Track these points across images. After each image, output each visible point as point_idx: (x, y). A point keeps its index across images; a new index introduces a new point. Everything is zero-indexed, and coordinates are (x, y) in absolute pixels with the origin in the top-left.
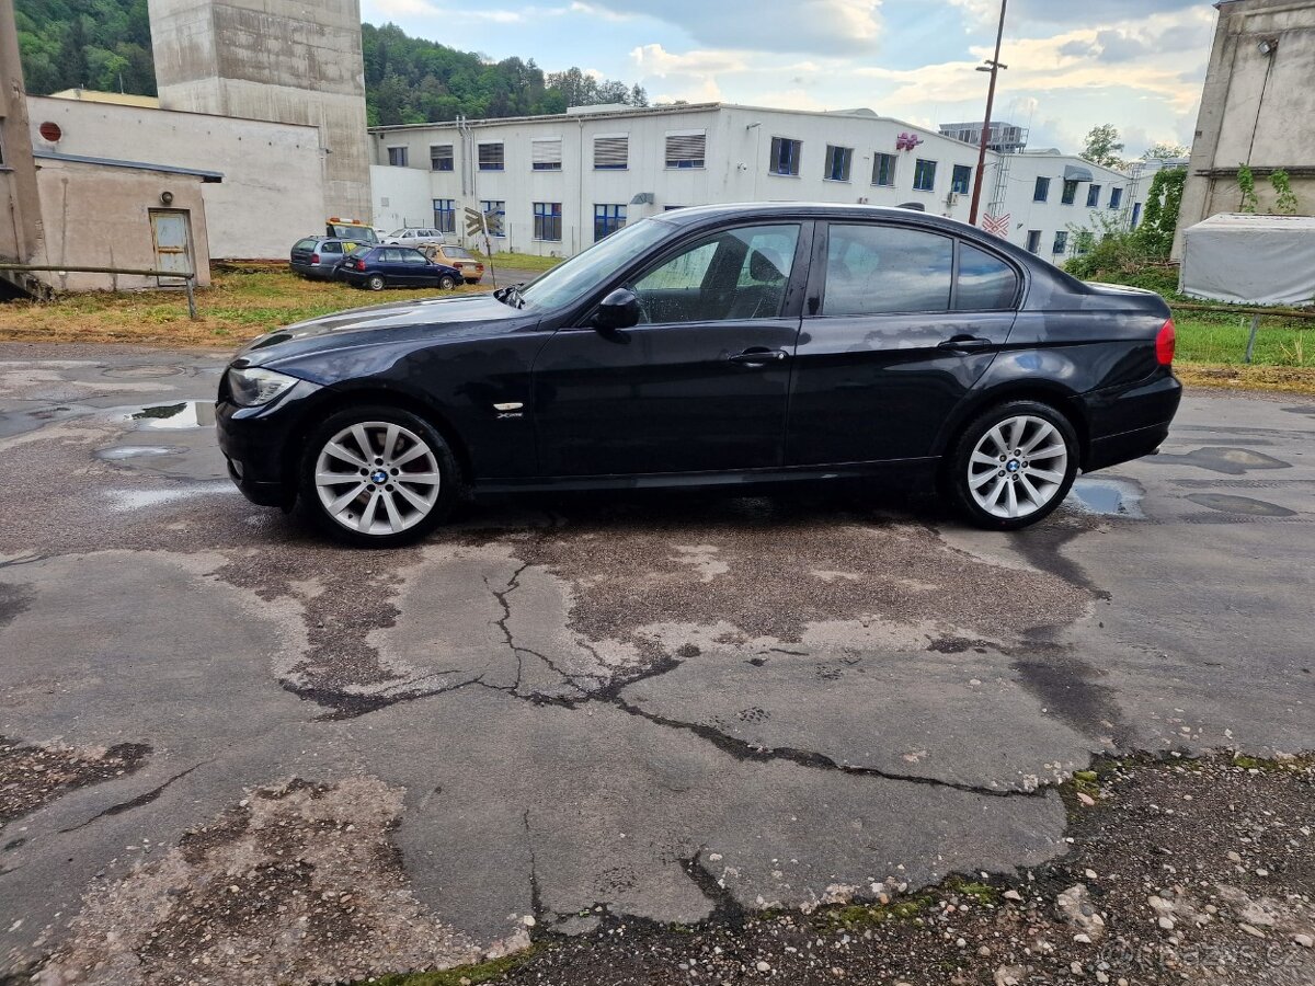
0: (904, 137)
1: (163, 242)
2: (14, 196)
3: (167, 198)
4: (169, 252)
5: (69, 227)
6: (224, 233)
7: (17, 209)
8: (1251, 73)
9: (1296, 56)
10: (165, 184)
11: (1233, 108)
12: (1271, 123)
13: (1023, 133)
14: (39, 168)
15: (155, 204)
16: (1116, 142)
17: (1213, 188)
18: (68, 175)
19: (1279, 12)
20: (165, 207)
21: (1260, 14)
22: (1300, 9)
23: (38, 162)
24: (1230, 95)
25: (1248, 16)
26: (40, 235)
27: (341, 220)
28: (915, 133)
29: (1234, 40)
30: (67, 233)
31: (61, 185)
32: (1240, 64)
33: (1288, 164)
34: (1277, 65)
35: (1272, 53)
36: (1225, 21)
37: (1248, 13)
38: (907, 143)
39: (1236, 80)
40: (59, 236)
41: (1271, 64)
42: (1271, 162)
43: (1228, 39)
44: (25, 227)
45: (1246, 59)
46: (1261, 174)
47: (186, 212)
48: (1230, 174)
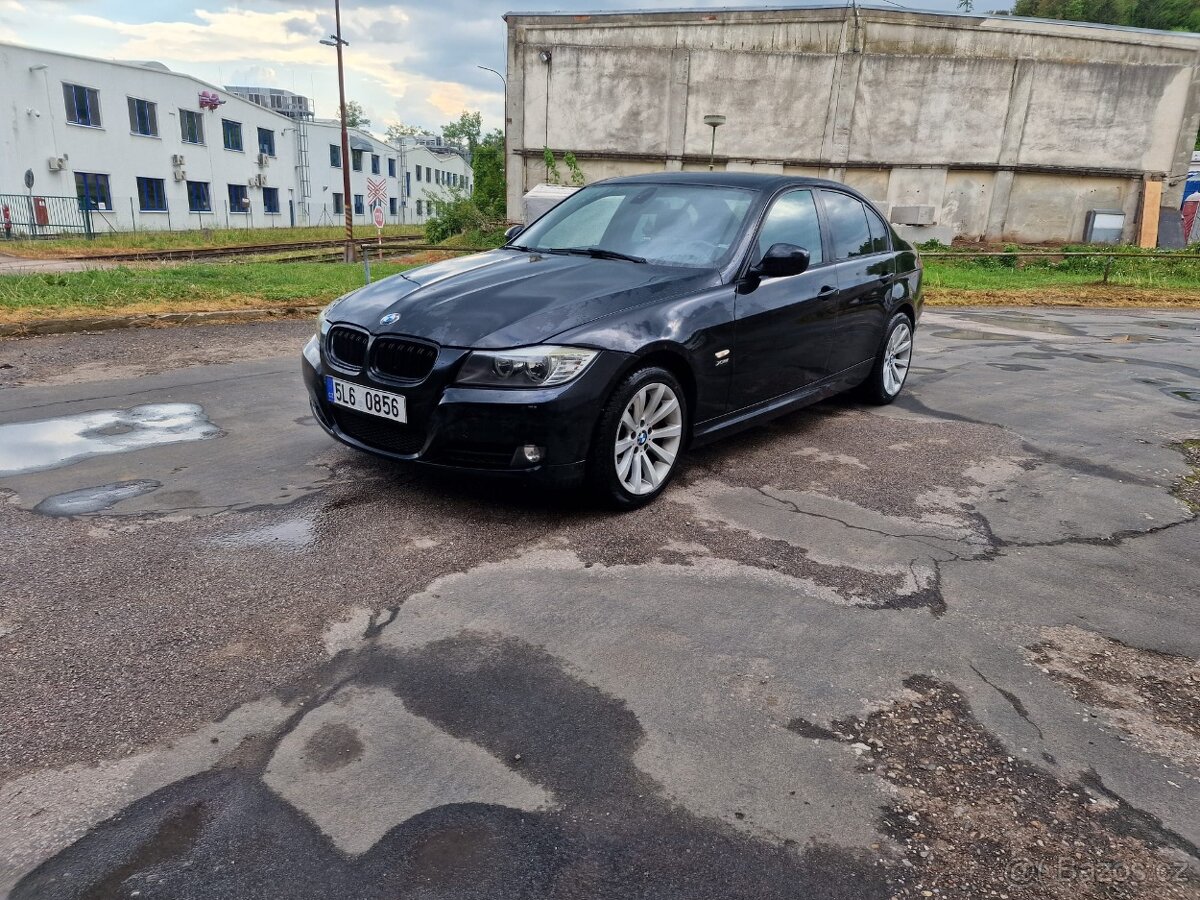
0: (204, 94)
8: (536, 76)
9: (565, 66)
11: (530, 103)
12: (556, 116)
13: (310, 103)
16: (363, 117)
17: (525, 164)
19: (549, 29)
21: (536, 29)
22: (561, 29)
24: (526, 93)
25: (527, 29)
28: (215, 92)
29: (521, 47)
32: (528, 67)
33: (572, 148)
34: (553, 71)
35: (549, 62)
36: (512, 31)
37: (528, 26)
38: (210, 103)
39: (527, 79)
41: (550, 70)
42: (562, 146)
43: (517, 46)
45: (532, 65)
46: (559, 155)
48: (538, 155)
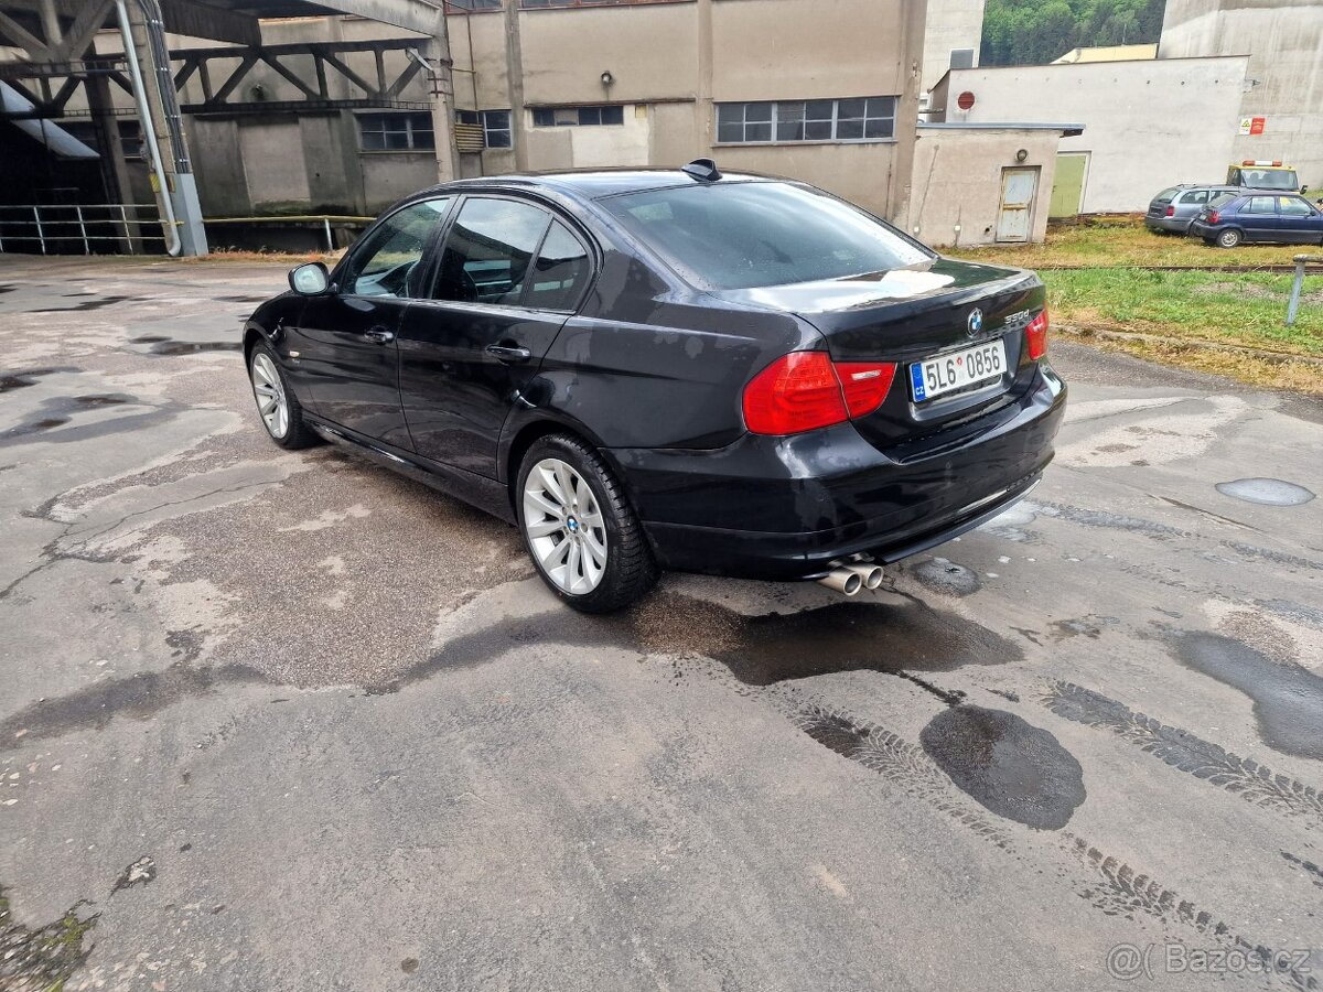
1: (1010, 200)
2: (894, 166)
3: (1022, 155)
4: (1012, 209)
5: (931, 188)
6: (1105, 186)
7: (894, 176)
10: (1023, 141)
14: (919, 137)
15: (1009, 162)
18: (940, 142)
20: (1021, 165)
23: (919, 133)
26: (907, 198)
27: (1257, 163)
30: (928, 195)
31: (933, 151)
40: (921, 199)
44: (896, 190)
47: (1038, 168)
